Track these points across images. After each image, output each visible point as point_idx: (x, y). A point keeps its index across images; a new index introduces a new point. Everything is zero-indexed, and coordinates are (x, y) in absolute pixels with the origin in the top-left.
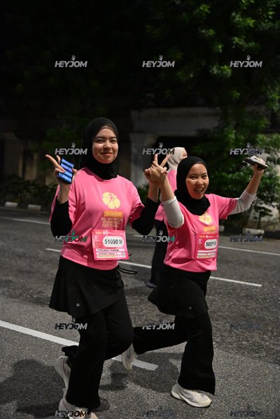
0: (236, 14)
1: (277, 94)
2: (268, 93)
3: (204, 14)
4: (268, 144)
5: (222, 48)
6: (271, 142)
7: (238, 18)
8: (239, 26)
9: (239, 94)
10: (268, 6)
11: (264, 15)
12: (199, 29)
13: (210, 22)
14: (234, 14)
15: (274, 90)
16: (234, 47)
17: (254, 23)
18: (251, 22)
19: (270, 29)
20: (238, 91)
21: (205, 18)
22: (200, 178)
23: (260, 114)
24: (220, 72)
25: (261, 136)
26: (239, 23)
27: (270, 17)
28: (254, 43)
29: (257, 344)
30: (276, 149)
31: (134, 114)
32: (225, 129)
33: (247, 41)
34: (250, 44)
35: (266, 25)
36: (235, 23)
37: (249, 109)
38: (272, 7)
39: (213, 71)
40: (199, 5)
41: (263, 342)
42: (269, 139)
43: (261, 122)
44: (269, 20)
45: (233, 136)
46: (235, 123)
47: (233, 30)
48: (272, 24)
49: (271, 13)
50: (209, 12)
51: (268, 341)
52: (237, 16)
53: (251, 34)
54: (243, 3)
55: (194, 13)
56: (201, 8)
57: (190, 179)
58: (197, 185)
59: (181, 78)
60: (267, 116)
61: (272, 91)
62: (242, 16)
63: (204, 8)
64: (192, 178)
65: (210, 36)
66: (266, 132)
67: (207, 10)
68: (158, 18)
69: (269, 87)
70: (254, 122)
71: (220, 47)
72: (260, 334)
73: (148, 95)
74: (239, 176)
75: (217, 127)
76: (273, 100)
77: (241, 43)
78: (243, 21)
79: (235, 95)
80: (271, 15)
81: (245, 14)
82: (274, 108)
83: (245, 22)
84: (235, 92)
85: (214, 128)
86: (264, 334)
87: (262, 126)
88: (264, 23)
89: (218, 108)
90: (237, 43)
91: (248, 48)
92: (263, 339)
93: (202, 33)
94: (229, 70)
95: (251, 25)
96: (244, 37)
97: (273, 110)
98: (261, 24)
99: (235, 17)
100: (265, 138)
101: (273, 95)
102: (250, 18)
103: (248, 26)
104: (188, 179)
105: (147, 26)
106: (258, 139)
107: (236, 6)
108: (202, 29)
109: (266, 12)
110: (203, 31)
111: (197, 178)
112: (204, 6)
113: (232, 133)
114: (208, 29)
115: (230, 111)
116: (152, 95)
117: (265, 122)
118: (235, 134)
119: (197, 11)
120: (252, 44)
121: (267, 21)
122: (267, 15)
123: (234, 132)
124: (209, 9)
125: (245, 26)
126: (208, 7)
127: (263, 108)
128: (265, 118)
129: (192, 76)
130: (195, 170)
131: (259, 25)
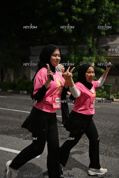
0: (74, 6)
1: (91, 40)
2: (87, 39)
3: (60, 6)
4: (88, 61)
5: (68, 21)
6: (89, 60)
7: (74, 8)
8: (75, 12)
9: (75, 40)
10: (87, 3)
11: (85, 7)
12: (58, 12)
13: (63, 9)
14: (72, 6)
15: (90, 39)
16: (73, 20)
17: (81, 11)
18: (79, 10)
19: (88, 13)
20: (75, 39)
21: (60, 8)
22: (92, 73)
23: (85, 48)
24: (67, 30)
25: (85, 58)
26: (75, 10)
27: (88, 8)
28: (81, 19)
29: (82, 144)
30: (91, 63)
31: (31, 48)
32: (70, 55)
33: (78, 18)
34: (79, 19)
35: (86, 11)
36: (73, 10)
37: (80, 46)
38: (88, 4)
39: (64, 30)
40: (58, 2)
41: (85, 143)
42: (88, 59)
43: (85, 52)
44: (87, 9)
45: (73, 58)
46: (74, 52)
47: (72, 13)
48: (88, 11)
49: (88, 6)
50: (62, 5)
51: (87, 143)
52: (74, 7)
53: (80, 15)
54: (76, 2)
55: (56, 5)
56: (59, 3)
57: (88, 74)
58: (91, 76)
59: (51, 33)
60: (87, 49)
61: (89, 39)
62: (76, 7)
63: (60, 3)
64: (88, 73)
65: (63, 15)
66: (87, 56)
67: (61, 4)
68: (41, 7)
69: (88, 37)
70: (82, 52)
71: (67, 20)
72: (84, 140)
73: (37, 40)
74: (76, 74)
75: (67, 54)
76: (89, 43)
77: (75, 19)
78: (76, 9)
79: (74, 41)
80: (88, 7)
81: (77, 7)
82: (90, 46)
83: (77, 10)
84: (74, 39)
85: (65, 54)
86: (85, 140)
87: (85, 53)
88: (85, 10)
89: (67, 46)
90: (74, 19)
91: (78, 21)
92: (85, 142)
93: (59, 14)
94: (71, 30)
95: (80, 11)
96: (77, 16)
97: (90, 47)
98: (84, 11)
99: (73, 8)
100: (86, 58)
101: (90, 41)
102: (79, 8)
103: (79, 11)
104: (87, 74)
105: (36, 10)
106: (84, 59)
107: (73, 3)
108: (59, 12)
109: (86, 6)
110: (60, 13)
111: (91, 73)
112: (60, 2)
113: (73, 56)
114: (62, 12)
115: (72, 47)
116: (39, 40)
117: (86, 52)
118: (74, 57)
119: (57, 4)
120: (80, 19)
121: (86, 10)
122: (87, 7)
123: (74, 56)
124: (62, 4)
125: (77, 11)
126: (62, 3)
127: (85, 46)
128: (86, 50)
129: (55, 32)
130: (90, 70)
131: (83, 11)
